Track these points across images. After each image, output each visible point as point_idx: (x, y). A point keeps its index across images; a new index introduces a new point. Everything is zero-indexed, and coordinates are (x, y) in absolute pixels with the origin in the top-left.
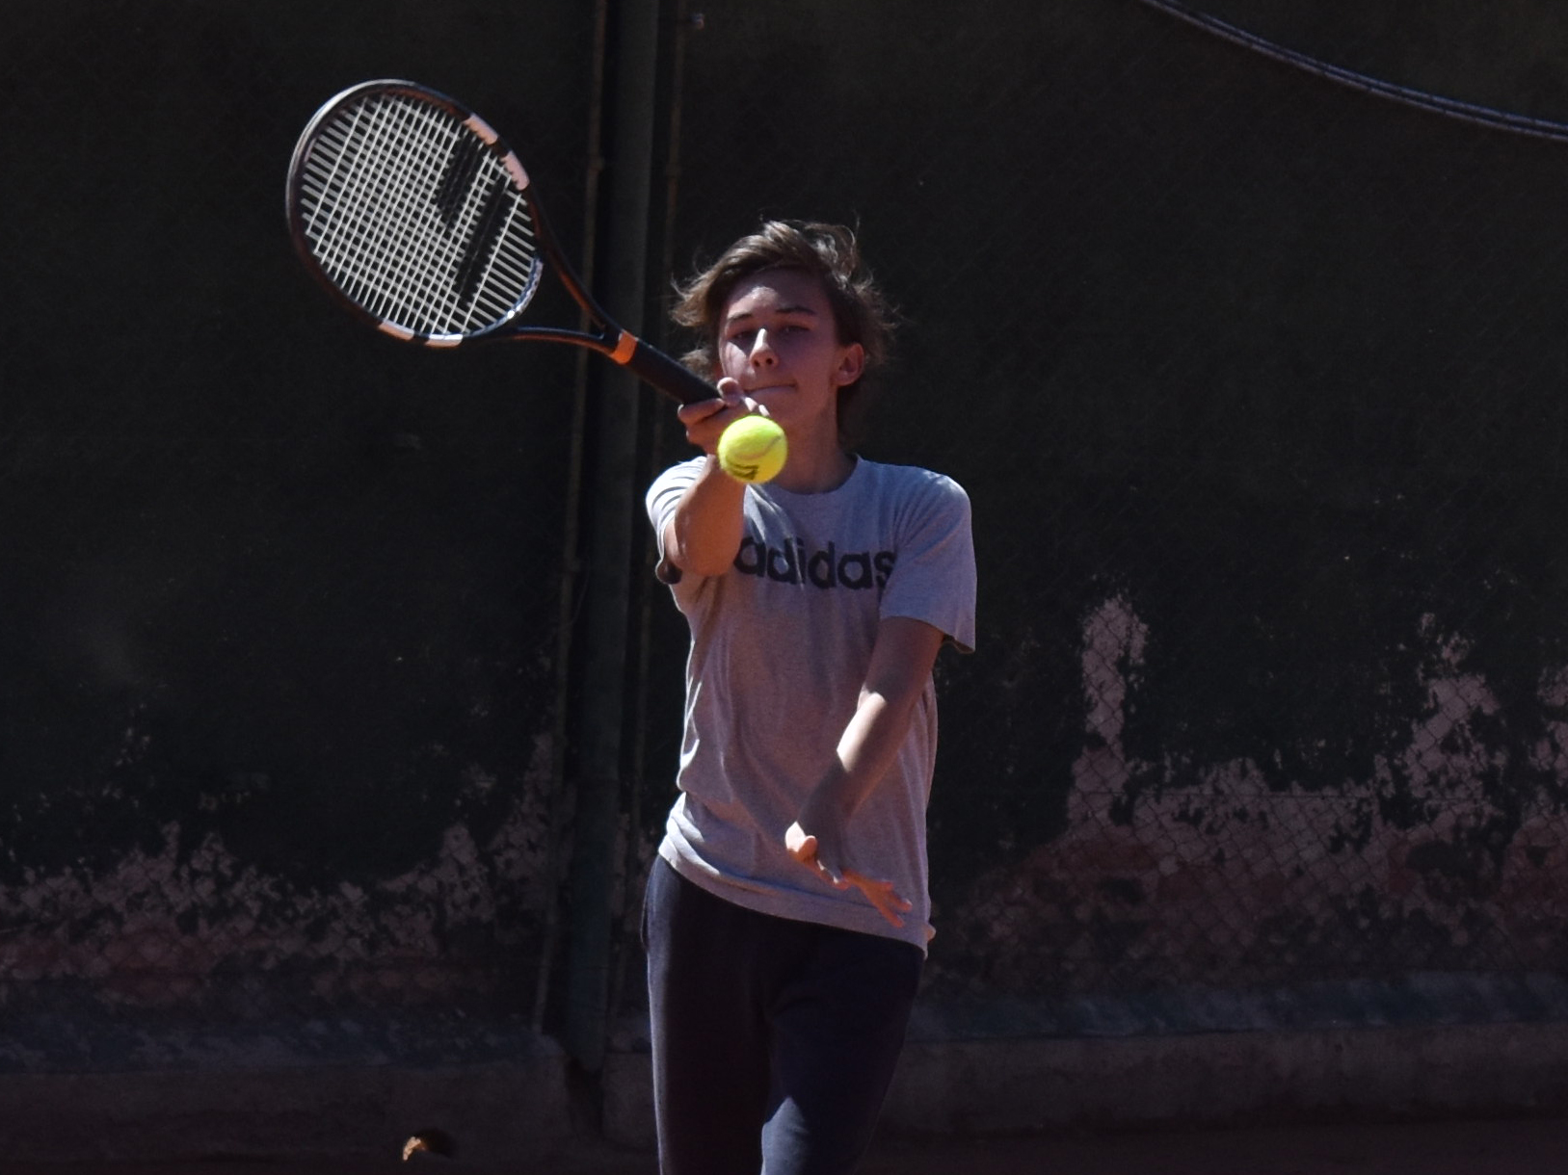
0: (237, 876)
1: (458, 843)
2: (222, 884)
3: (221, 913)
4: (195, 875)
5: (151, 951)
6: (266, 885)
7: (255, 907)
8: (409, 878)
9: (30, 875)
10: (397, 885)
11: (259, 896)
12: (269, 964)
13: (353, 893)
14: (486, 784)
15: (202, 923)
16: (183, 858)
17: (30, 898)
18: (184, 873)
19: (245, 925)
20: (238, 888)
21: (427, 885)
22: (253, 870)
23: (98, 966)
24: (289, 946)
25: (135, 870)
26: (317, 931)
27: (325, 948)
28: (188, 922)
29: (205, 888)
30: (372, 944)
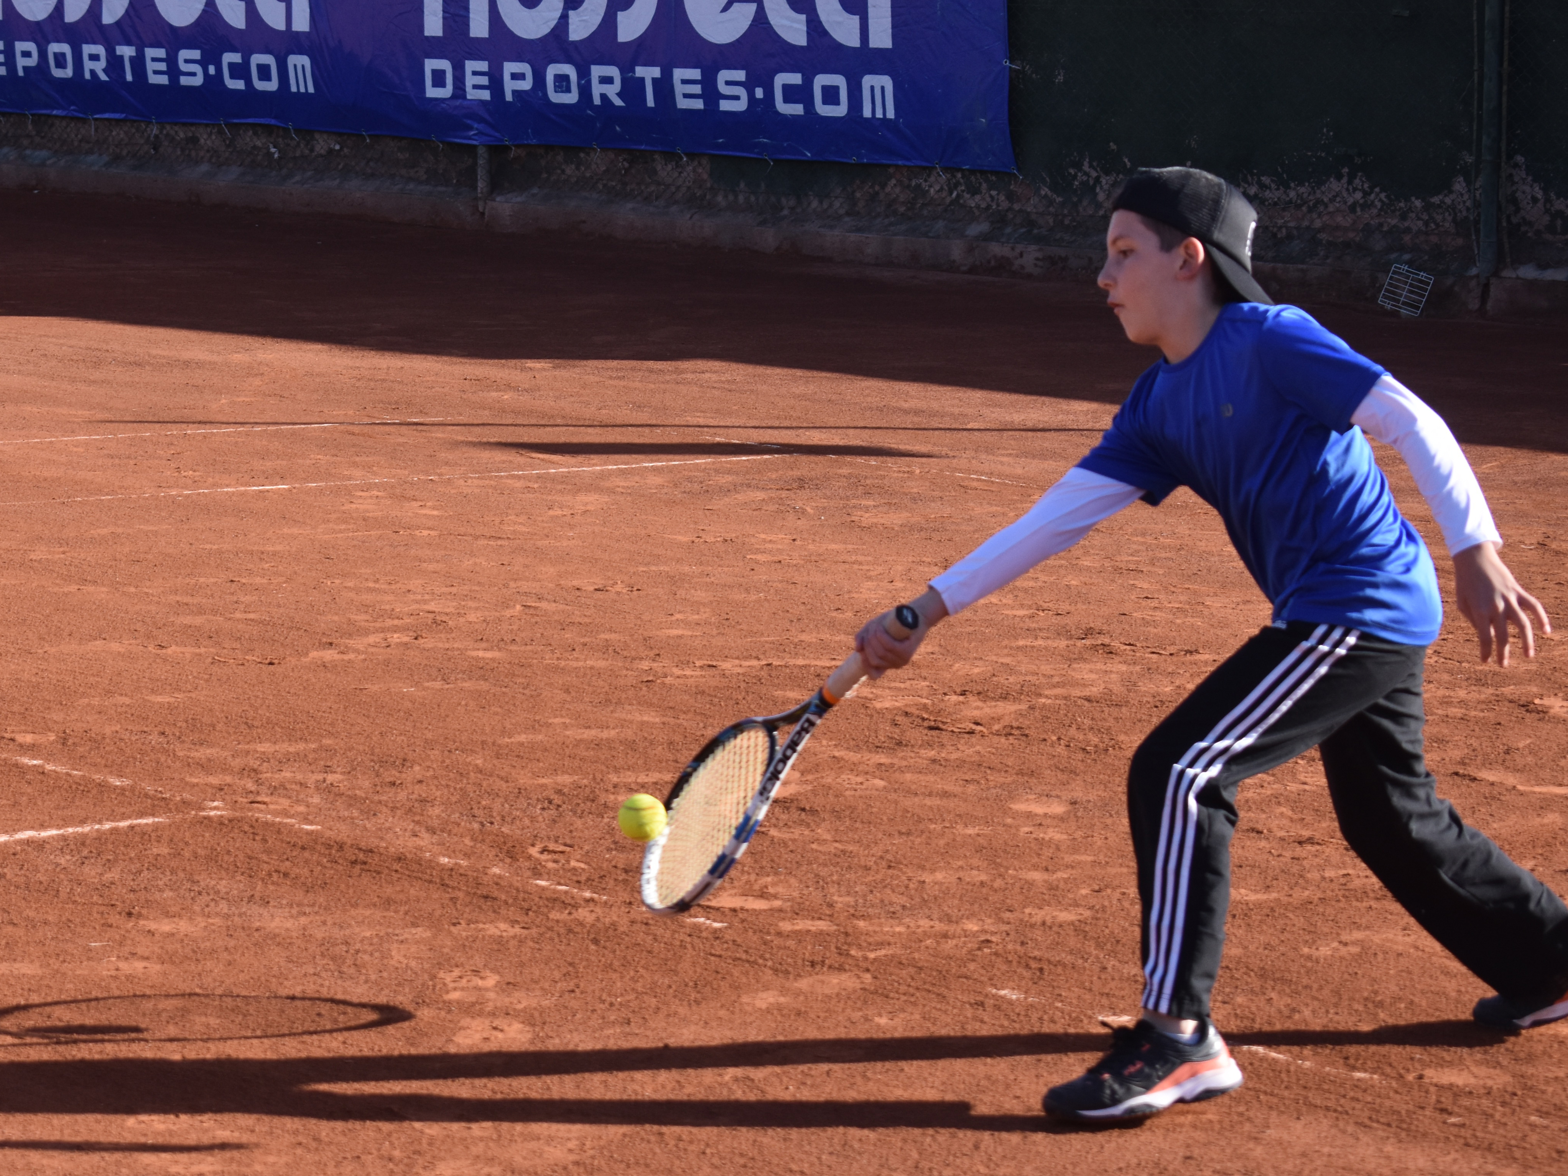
0: (1371, 192)
1: (1459, 185)
2: (1366, 194)
3: (1366, 206)
4: (1355, 190)
5: (1339, 219)
6: (1383, 196)
7: (1378, 204)
8: (1441, 197)
9: (1292, 185)
10: (1436, 200)
11: (1381, 200)
12: (1385, 229)
13: (1418, 203)
14: (1470, 160)
15: (1358, 209)
16: (1350, 182)
17: (1292, 194)
18: (1351, 188)
19: (1375, 211)
20: (1373, 196)
21: (1448, 201)
22: (1377, 190)
23: (1318, 224)
24: (1394, 222)
25: (1334, 185)
26: (1404, 217)
27: (1406, 224)
28: (1352, 208)
29: (1358, 195)
30: (1426, 224)
